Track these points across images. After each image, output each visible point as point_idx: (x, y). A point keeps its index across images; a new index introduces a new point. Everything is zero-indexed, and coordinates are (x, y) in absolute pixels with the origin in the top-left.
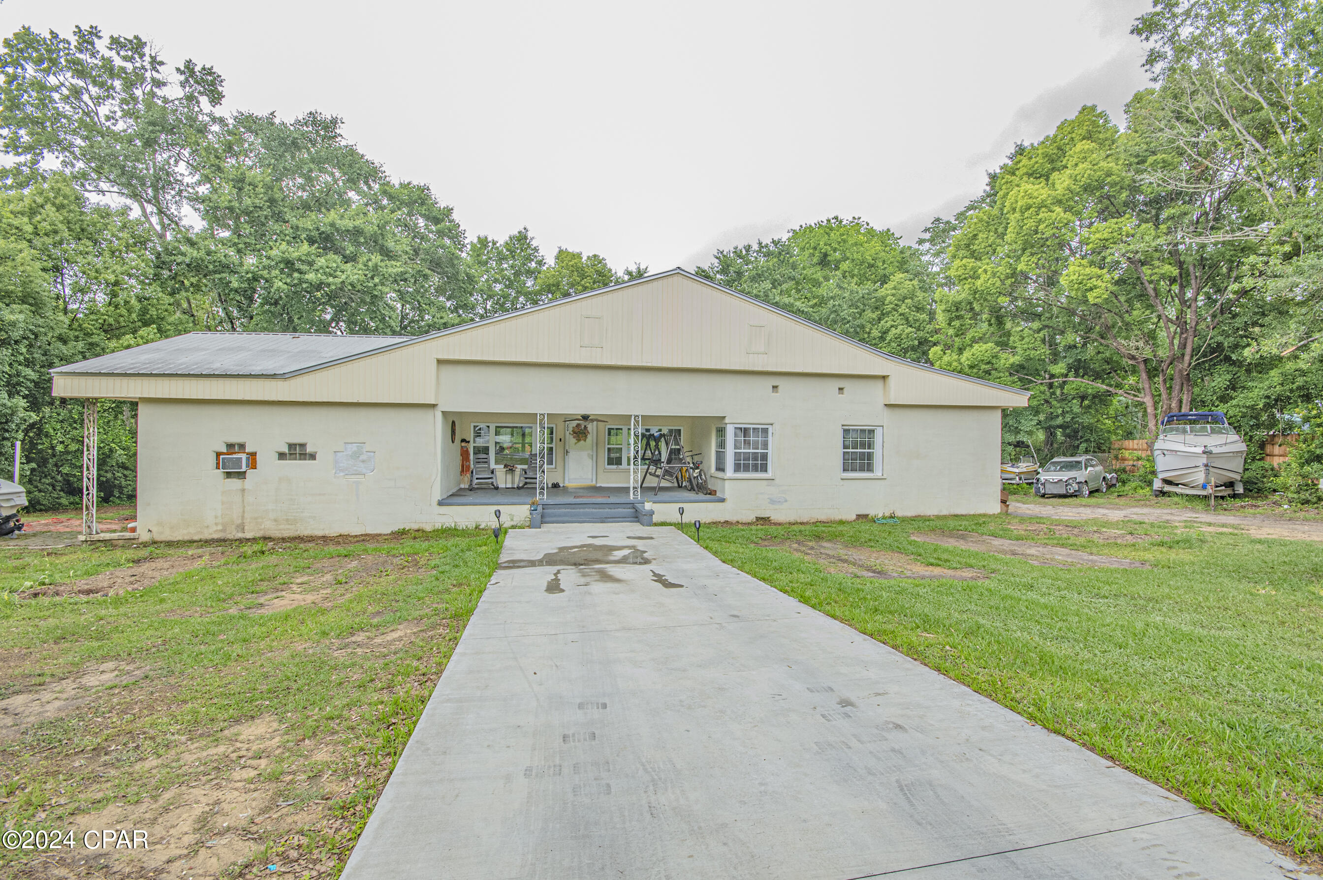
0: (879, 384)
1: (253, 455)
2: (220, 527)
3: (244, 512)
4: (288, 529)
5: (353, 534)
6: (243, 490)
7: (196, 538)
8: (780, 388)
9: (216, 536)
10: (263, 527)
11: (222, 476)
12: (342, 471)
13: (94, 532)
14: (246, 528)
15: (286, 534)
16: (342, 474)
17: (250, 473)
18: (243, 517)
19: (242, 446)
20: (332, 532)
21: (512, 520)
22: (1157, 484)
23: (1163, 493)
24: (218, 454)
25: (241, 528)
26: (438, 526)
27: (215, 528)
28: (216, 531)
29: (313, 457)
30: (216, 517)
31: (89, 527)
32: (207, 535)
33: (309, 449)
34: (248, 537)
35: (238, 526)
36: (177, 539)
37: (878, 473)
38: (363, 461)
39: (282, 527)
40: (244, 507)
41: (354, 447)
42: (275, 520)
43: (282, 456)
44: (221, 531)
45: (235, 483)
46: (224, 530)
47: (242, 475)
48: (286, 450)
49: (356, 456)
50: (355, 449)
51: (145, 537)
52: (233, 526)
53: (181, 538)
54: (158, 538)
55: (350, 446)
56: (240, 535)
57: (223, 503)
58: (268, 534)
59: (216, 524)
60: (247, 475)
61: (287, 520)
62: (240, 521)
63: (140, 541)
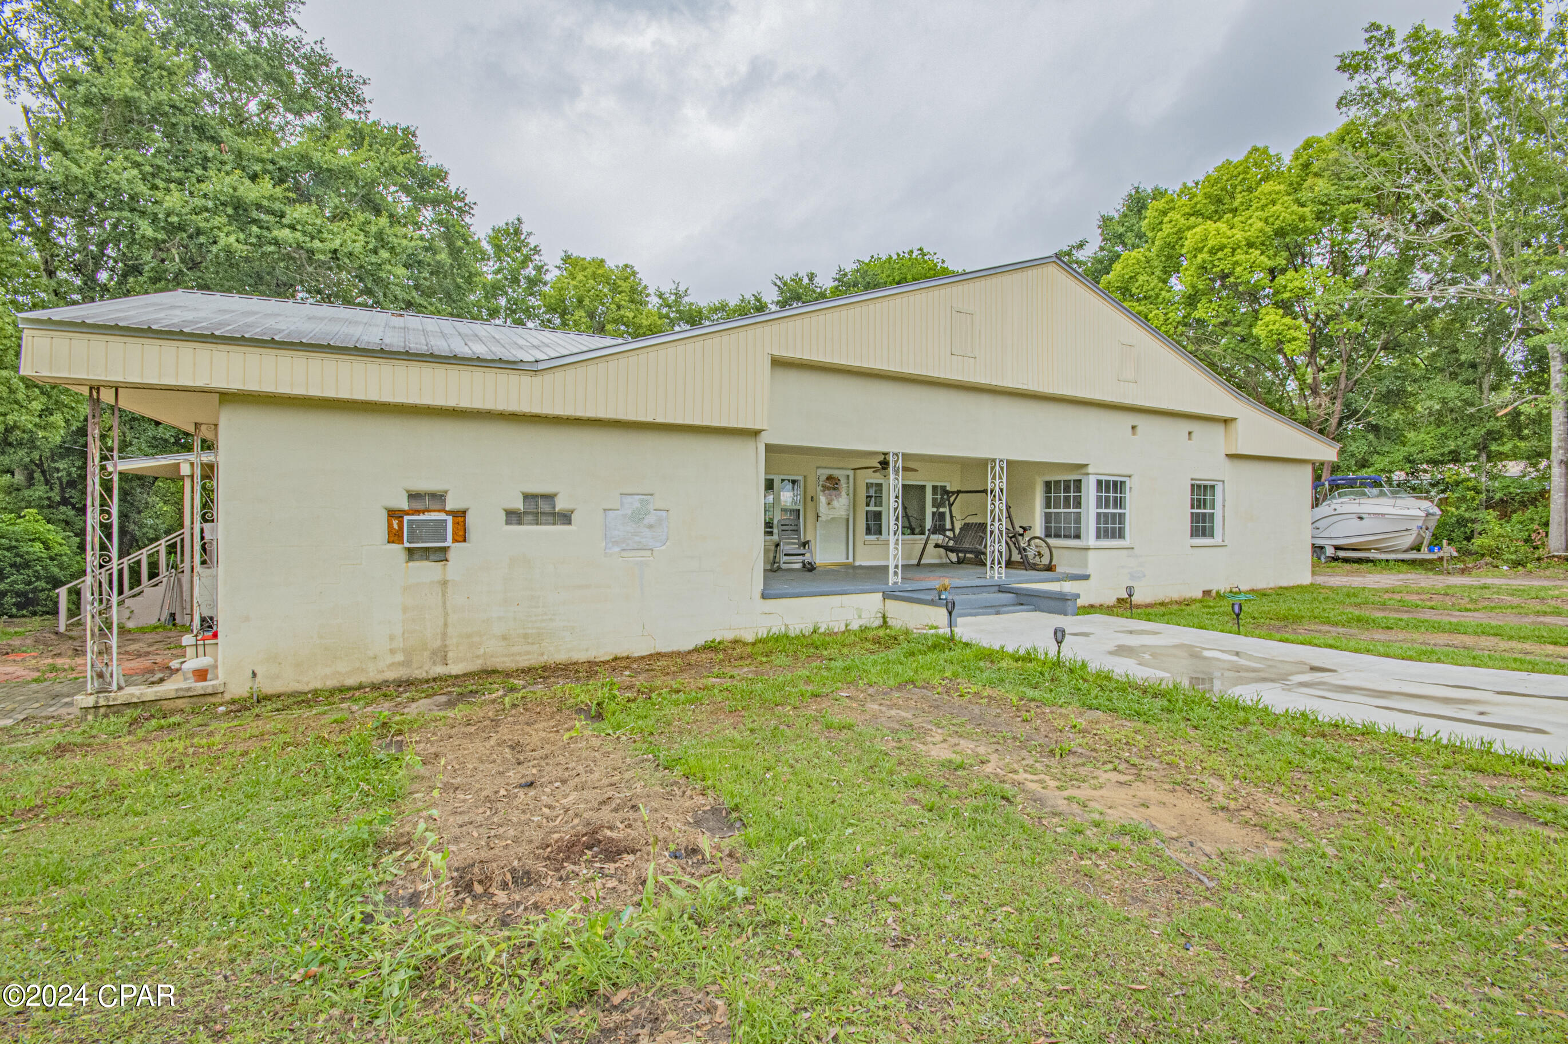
0: (1220, 428)
1: (460, 515)
2: (399, 657)
3: (446, 625)
4: (528, 653)
5: (636, 655)
6: (444, 583)
7: (350, 682)
8: (1139, 430)
9: (391, 675)
10: (481, 651)
11: (403, 556)
12: (616, 543)
13: (115, 687)
14: (450, 655)
15: (524, 663)
16: (616, 549)
17: (456, 551)
18: (444, 635)
19: (439, 497)
20: (604, 653)
21: (860, 617)
22: (1330, 552)
23: (1335, 559)
24: (394, 514)
25: (442, 655)
26: (763, 633)
27: (389, 660)
28: (392, 664)
29: (565, 518)
30: (392, 638)
31: (101, 675)
32: (373, 675)
33: (561, 504)
34: (454, 672)
35: (434, 653)
36: (312, 686)
37: (1218, 539)
38: (650, 527)
39: (515, 649)
40: (446, 614)
41: (635, 502)
42: (504, 638)
43: (513, 516)
44: (402, 664)
45: (427, 570)
46: (407, 663)
47: (441, 554)
48: (519, 505)
49: (637, 517)
50: (637, 505)
51: (239, 688)
52: (426, 654)
53: (318, 685)
54: (269, 689)
55: (629, 499)
56: (439, 670)
57: (405, 609)
58: (491, 664)
59: (392, 652)
60: (451, 555)
61: (526, 636)
62: (439, 643)
63: (227, 697)
